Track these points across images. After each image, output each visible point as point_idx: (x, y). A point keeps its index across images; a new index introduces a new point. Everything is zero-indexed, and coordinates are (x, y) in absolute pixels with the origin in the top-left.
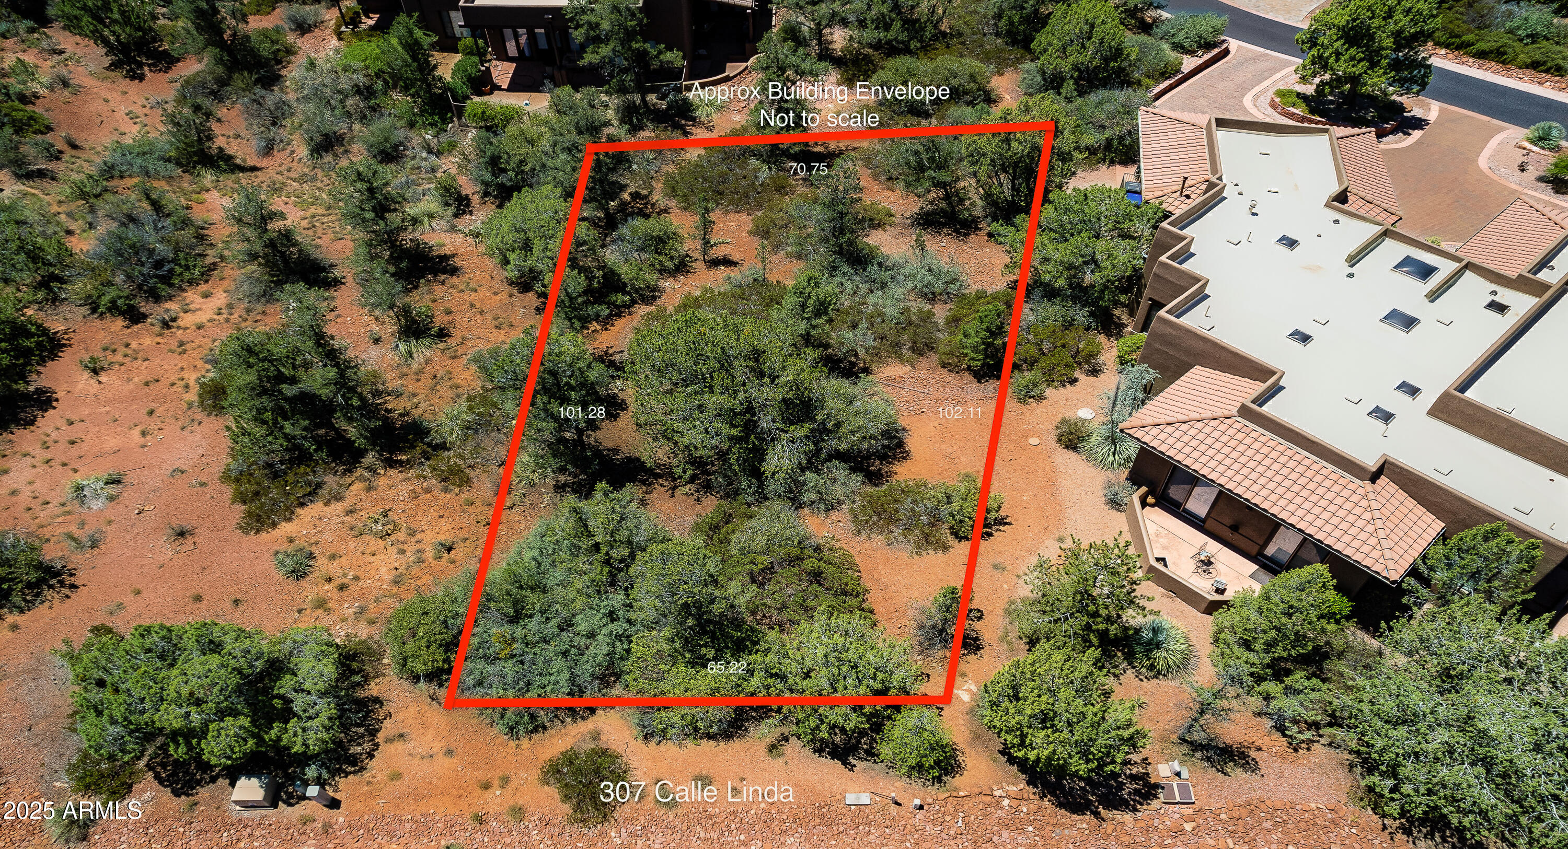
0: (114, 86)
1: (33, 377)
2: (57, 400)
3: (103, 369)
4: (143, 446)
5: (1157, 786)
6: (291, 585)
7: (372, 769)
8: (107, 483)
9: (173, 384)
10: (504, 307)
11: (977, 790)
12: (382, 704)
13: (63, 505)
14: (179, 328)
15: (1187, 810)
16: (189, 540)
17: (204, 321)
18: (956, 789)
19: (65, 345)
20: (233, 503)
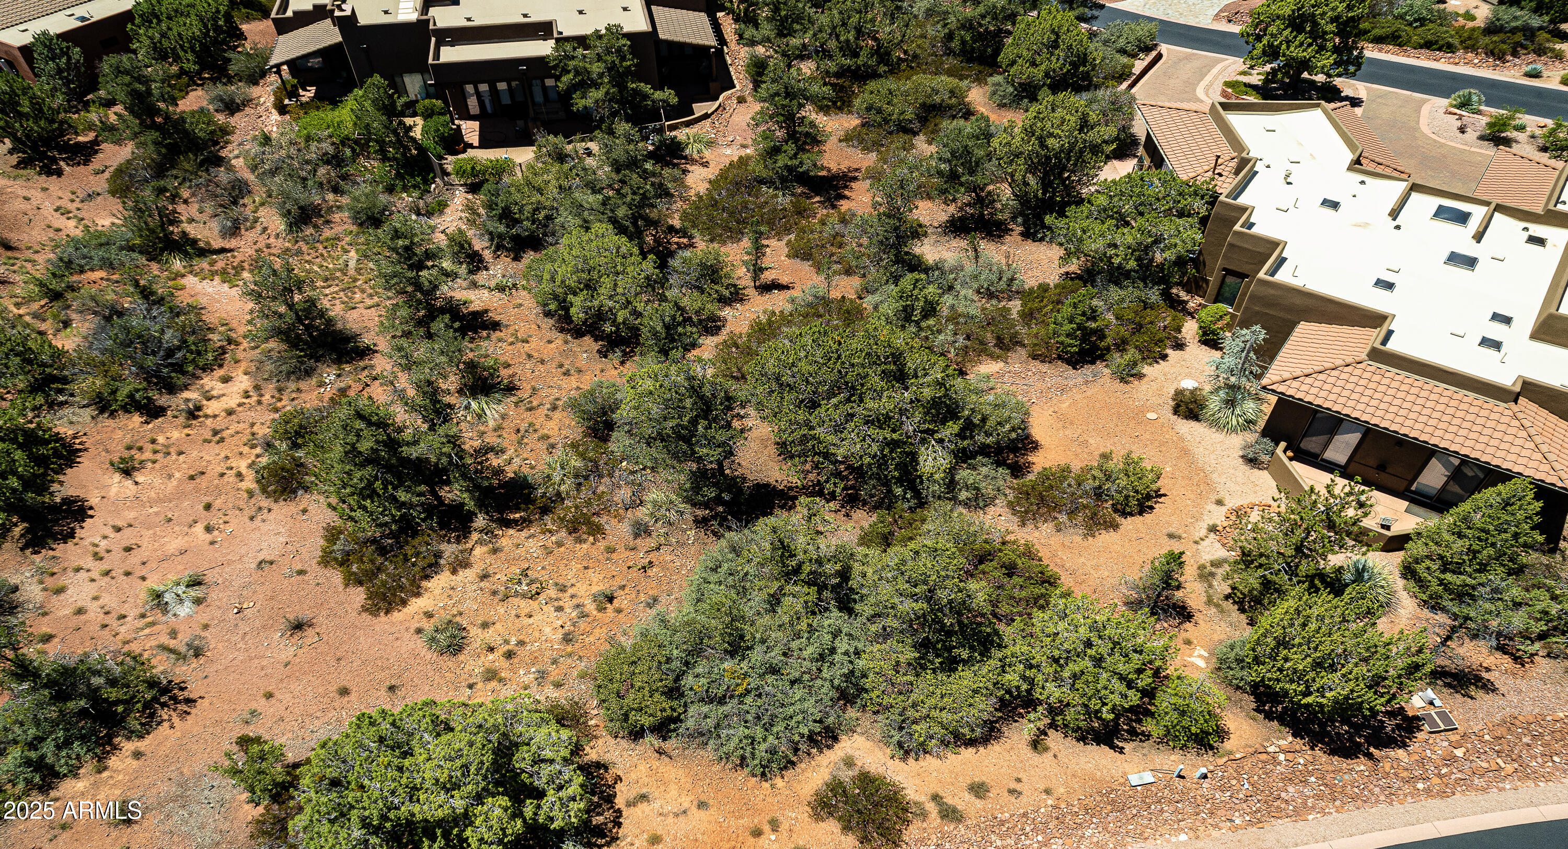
0: (30, 184)
1: (55, 487)
2: (91, 508)
3: (134, 469)
4: (212, 543)
5: (1417, 718)
6: (448, 662)
7: (625, 837)
8: (188, 586)
9: (222, 475)
10: (563, 353)
11: (1251, 750)
12: (606, 768)
13: (143, 616)
14: (206, 416)
15: (1454, 737)
16: (310, 632)
17: (234, 406)
18: (1231, 753)
19: (80, 450)
20: (347, 585)
